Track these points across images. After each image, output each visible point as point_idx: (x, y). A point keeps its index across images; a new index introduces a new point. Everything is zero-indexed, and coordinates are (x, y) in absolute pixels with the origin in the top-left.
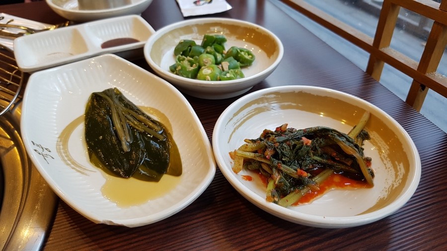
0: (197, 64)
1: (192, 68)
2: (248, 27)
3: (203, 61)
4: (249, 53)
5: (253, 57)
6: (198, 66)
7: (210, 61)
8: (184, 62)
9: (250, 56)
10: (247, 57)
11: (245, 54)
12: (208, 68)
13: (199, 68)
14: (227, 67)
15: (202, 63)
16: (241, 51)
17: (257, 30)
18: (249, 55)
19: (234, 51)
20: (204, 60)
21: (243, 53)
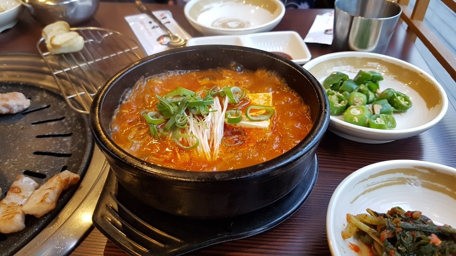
0: (347, 101)
1: (340, 104)
2: (411, 70)
3: (353, 100)
4: (406, 99)
5: (410, 103)
6: (346, 103)
7: (362, 101)
8: (333, 96)
9: (407, 102)
10: (403, 102)
11: (401, 99)
12: (358, 108)
13: (348, 106)
14: (379, 110)
15: (352, 101)
16: (398, 95)
17: (420, 75)
18: (405, 100)
19: (390, 94)
20: (355, 99)
21: (399, 98)
